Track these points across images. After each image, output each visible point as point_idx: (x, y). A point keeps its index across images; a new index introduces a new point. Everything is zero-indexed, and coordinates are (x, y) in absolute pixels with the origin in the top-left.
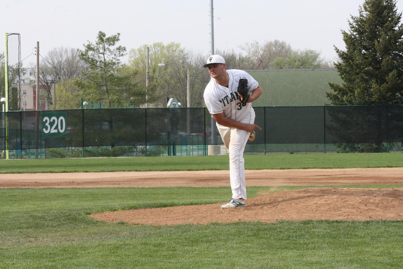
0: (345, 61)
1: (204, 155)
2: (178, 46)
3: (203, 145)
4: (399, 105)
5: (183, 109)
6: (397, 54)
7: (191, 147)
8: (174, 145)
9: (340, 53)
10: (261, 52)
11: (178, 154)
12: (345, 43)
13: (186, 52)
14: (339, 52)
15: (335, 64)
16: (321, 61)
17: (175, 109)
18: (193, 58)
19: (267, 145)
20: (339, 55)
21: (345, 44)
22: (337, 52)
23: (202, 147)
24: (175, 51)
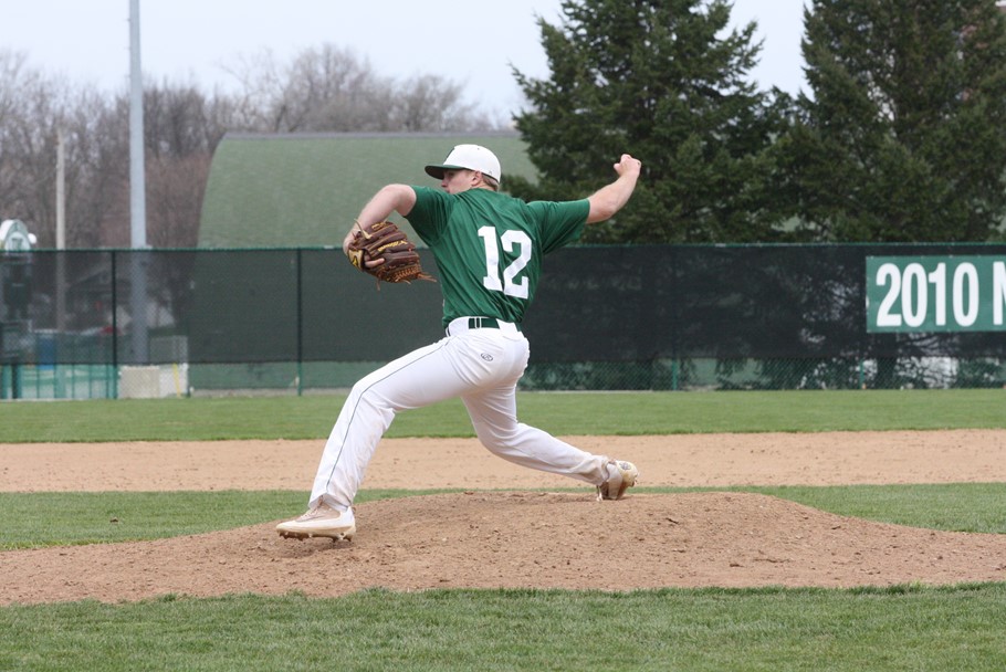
0: (544, 109)
1: (111, 395)
2: (21, 59)
3: (104, 367)
4: (712, 245)
5: (44, 256)
6: (705, 87)
7: (69, 374)
8: (15, 364)
9: (529, 85)
10: (285, 81)
11: (28, 394)
12: (548, 53)
13: (46, 76)
14: (526, 83)
15: (515, 118)
16: (467, 109)
17: (22, 255)
18: (70, 96)
19: (304, 364)
20: (526, 91)
21: (546, 57)
22: (521, 82)
23: (100, 370)
24: (14, 73)
